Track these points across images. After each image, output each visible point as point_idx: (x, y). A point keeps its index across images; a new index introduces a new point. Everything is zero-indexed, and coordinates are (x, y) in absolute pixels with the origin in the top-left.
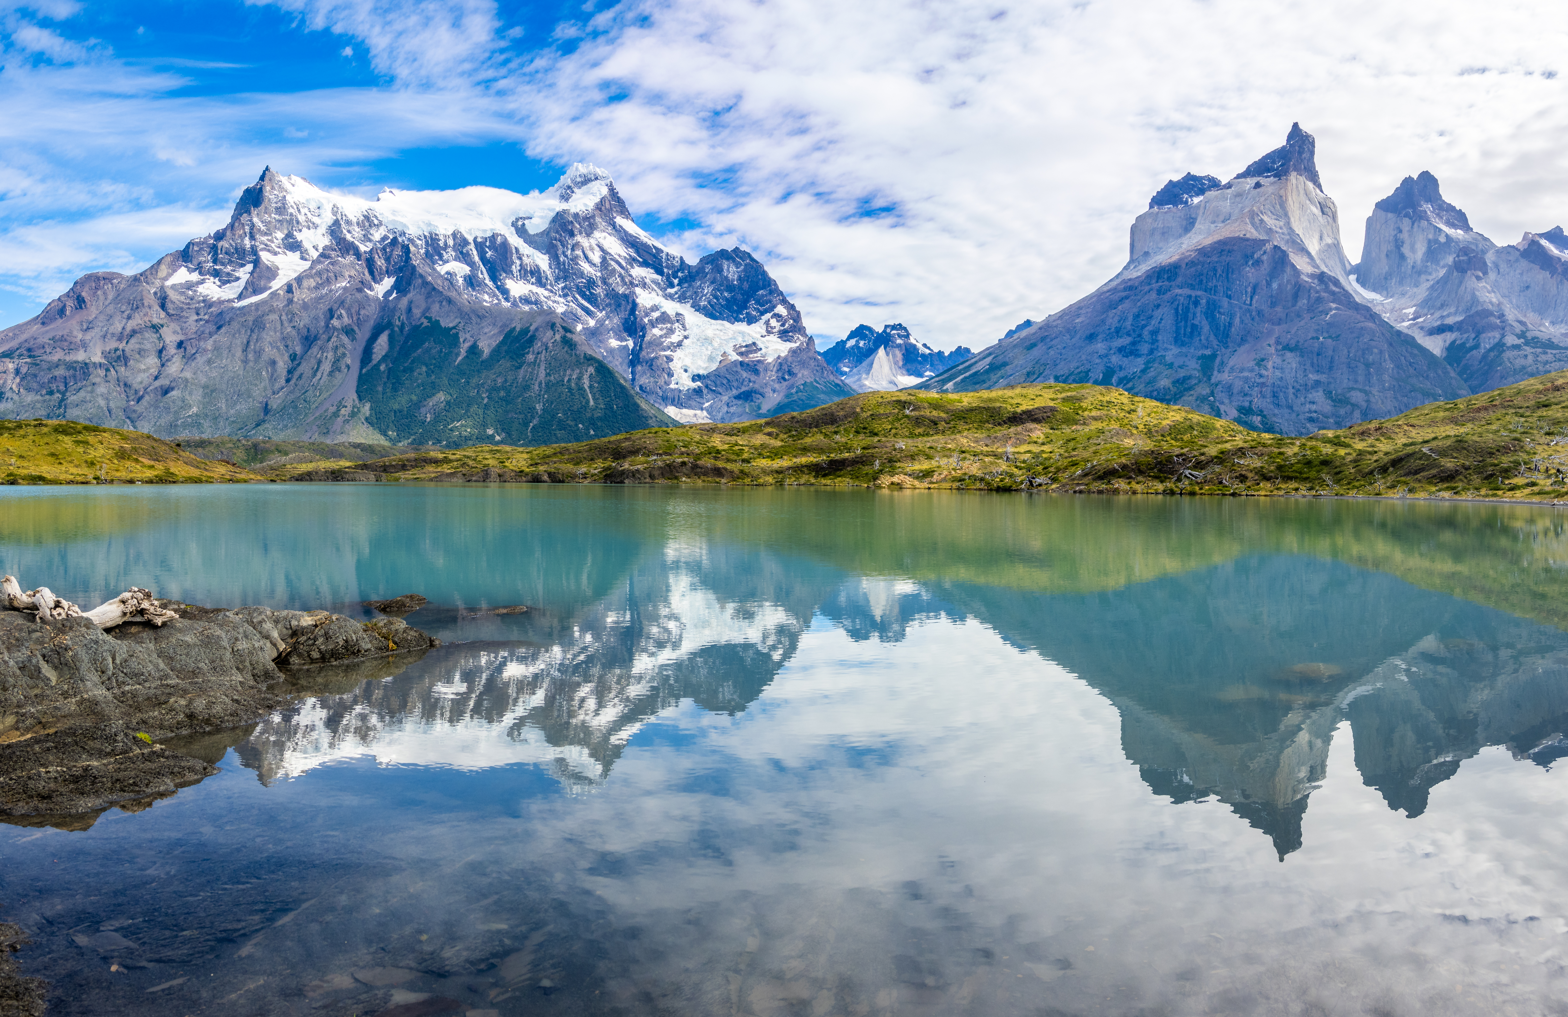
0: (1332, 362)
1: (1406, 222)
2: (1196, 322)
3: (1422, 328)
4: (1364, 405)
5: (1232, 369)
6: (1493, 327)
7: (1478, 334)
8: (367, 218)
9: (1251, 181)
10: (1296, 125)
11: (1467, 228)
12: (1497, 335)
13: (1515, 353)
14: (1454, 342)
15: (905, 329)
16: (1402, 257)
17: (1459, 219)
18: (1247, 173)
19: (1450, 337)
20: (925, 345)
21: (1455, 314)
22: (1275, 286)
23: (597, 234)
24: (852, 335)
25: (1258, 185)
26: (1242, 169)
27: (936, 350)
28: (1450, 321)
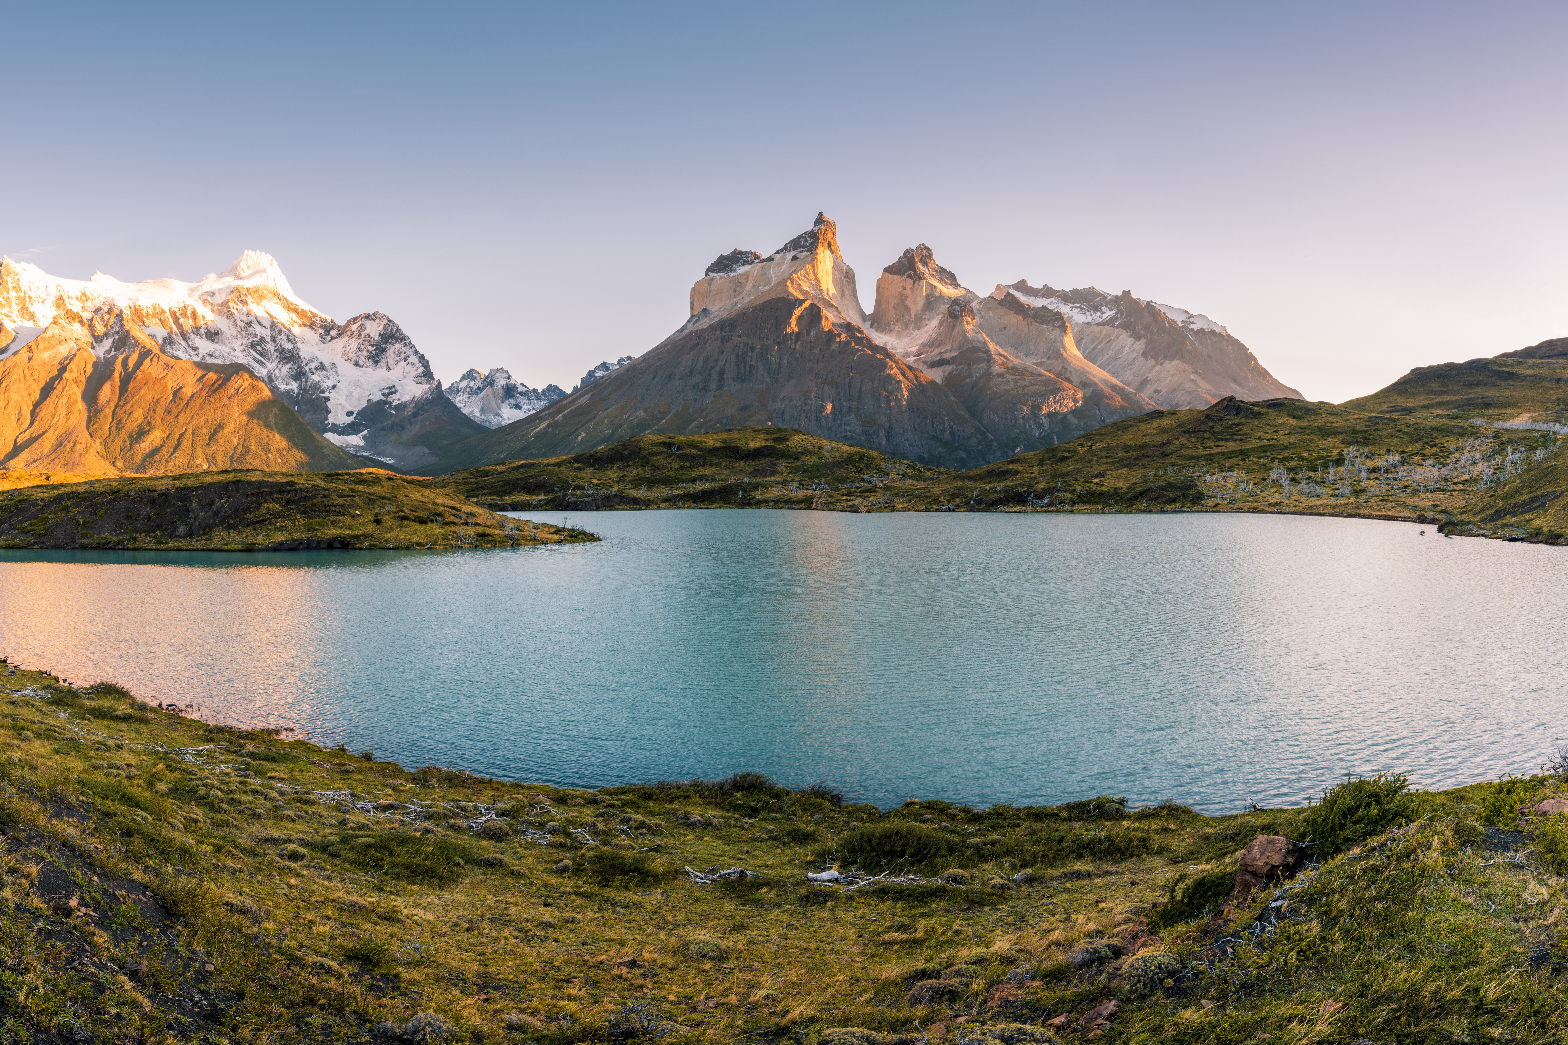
0: (860, 392)
1: (910, 281)
2: (753, 363)
3: (925, 362)
4: (887, 425)
5: (783, 399)
6: (980, 360)
7: (970, 365)
8: (84, 294)
9: (790, 255)
10: (821, 214)
11: (956, 285)
12: (983, 366)
13: (1000, 379)
14: (951, 373)
15: (506, 372)
16: (907, 308)
17: (950, 278)
18: (785, 249)
19: (948, 369)
20: (523, 385)
21: (951, 351)
22: (813, 334)
23: (264, 302)
24: (464, 378)
25: (795, 258)
26: (782, 246)
27: (531, 388)
28: (947, 356)
